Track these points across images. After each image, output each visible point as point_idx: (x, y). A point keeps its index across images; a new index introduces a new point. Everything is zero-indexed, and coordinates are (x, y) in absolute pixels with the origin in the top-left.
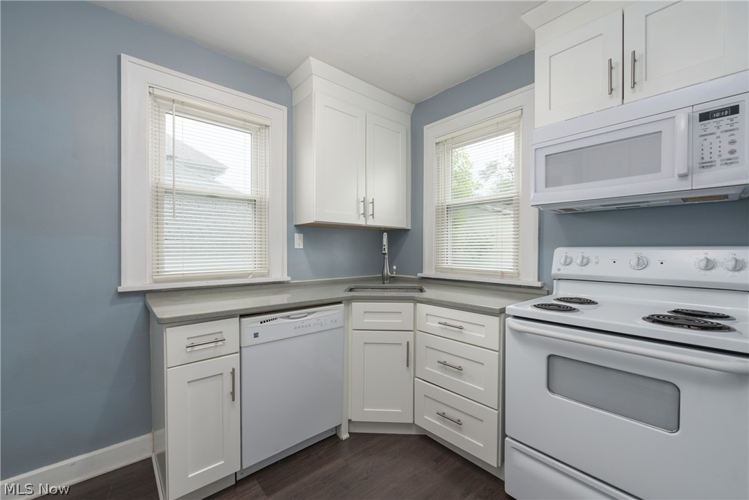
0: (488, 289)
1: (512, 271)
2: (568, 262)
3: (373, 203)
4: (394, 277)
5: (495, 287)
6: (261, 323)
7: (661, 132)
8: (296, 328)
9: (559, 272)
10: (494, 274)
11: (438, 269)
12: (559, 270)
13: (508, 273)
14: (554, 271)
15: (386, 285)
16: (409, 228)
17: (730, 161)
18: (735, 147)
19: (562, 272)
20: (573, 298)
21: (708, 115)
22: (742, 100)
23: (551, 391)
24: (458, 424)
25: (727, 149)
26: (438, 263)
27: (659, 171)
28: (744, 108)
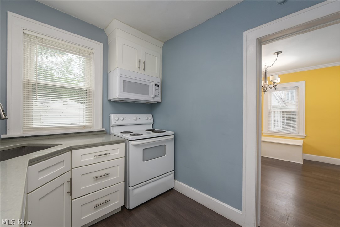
2: (118, 119)
7: (149, 85)
11: (24, 130)
14: (112, 124)
17: (158, 96)
18: (159, 93)
19: (116, 123)
20: (125, 132)
21: (155, 85)
22: (160, 84)
23: (144, 161)
24: (107, 202)
25: (158, 93)
26: (24, 125)
27: (148, 95)
28: (160, 86)
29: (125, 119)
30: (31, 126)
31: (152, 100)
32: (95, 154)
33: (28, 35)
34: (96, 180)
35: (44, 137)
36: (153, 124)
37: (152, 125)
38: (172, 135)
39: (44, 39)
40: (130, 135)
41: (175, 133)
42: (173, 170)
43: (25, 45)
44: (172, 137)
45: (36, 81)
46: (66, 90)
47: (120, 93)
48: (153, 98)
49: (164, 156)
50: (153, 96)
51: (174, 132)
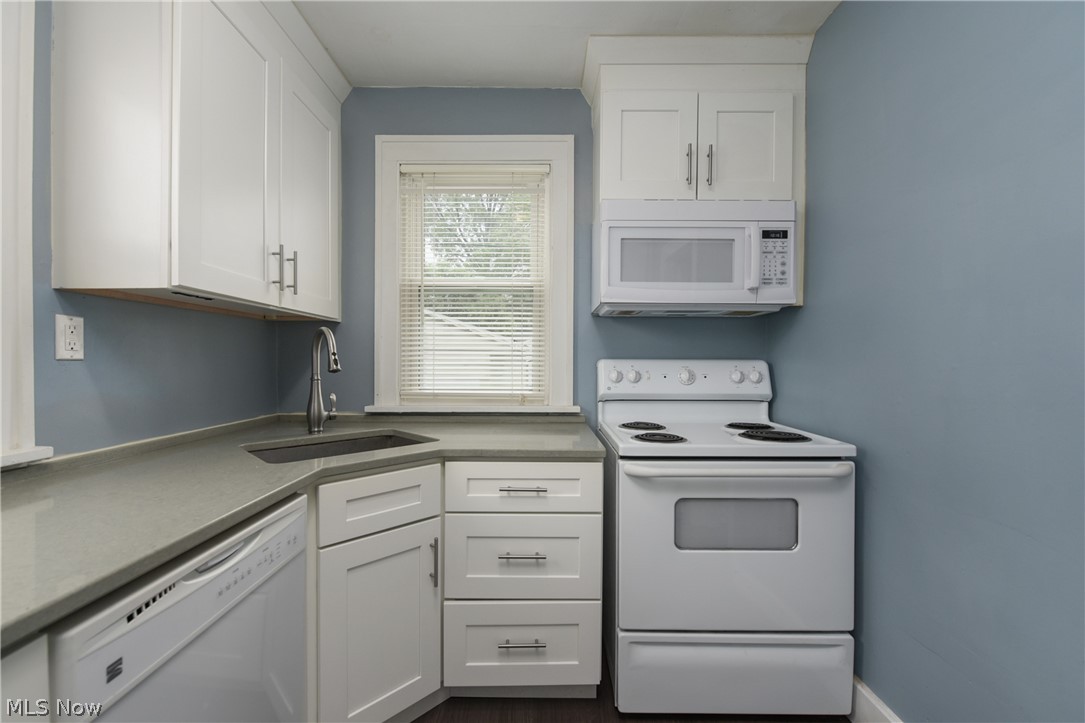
0: (503, 423)
1: (531, 392)
2: (620, 378)
3: (294, 260)
4: (335, 417)
5: (514, 418)
6: (130, 618)
7: (733, 240)
8: (220, 594)
9: (609, 392)
10: (511, 398)
11: (403, 397)
12: (609, 388)
13: (530, 396)
14: (602, 390)
15: (316, 436)
16: (339, 321)
17: (781, 282)
18: (785, 268)
19: (613, 391)
20: (638, 423)
21: (766, 234)
22: (790, 227)
23: (679, 547)
24: (537, 648)
25: (780, 268)
26: (404, 385)
27: (731, 281)
28: (791, 235)
29: (645, 376)
30: (416, 390)
31: (750, 299)
32: (506, 485)
33: (410, 174)
34: (508, 564)
35: (435, 419)
36: (771, 404)
37: (765, 405)
38: (848, 459)
39: (439, 173)
40: (637, 437)
41: (858, 450)
42: (850, 632)
43: (404, 199)
44: (847, 467)
45: (422, 280)
46: (484, 295)
47: (609, 284)
48: (754, 290)
49: (790, 549)
50: (752, 282)
51: (854, 447)
